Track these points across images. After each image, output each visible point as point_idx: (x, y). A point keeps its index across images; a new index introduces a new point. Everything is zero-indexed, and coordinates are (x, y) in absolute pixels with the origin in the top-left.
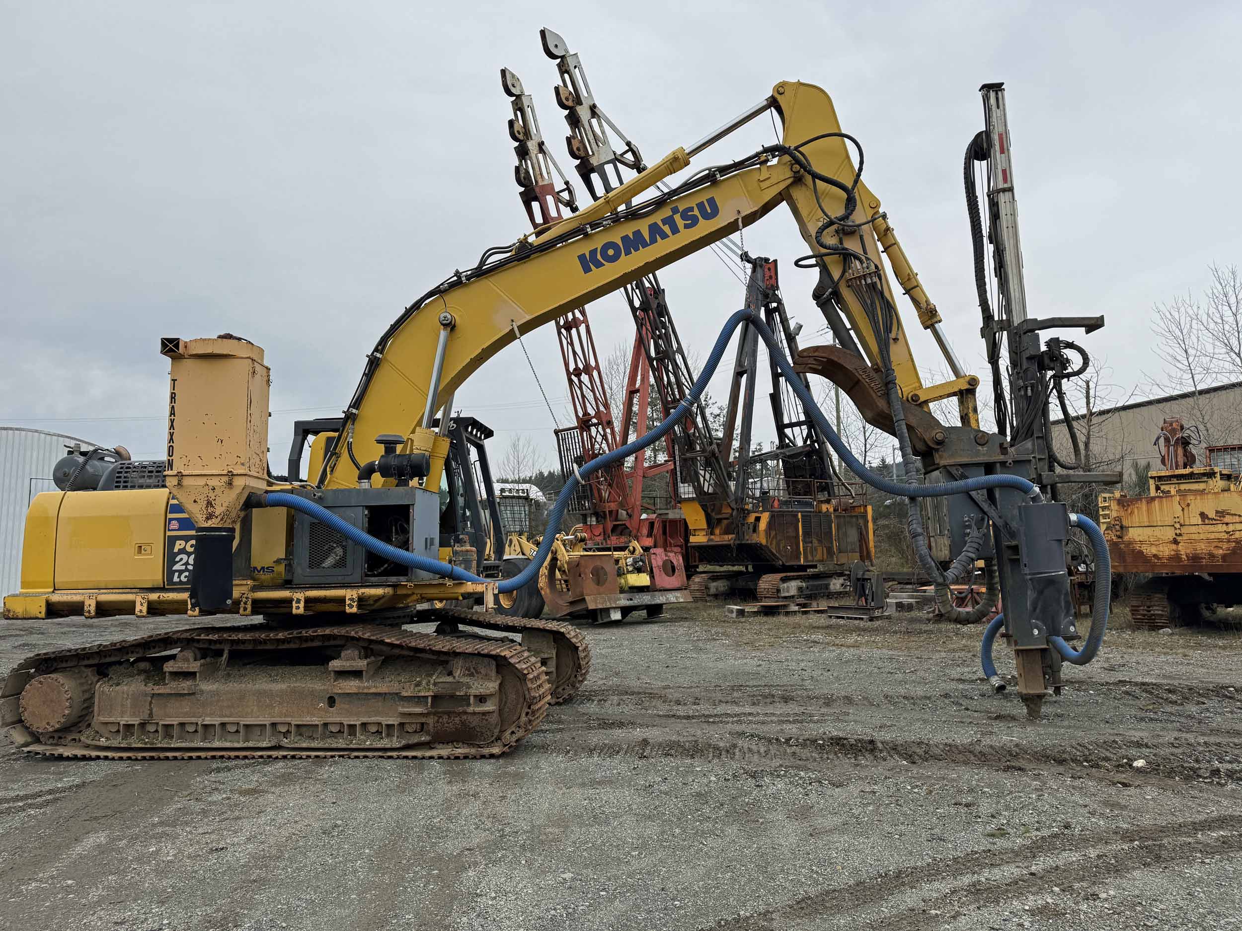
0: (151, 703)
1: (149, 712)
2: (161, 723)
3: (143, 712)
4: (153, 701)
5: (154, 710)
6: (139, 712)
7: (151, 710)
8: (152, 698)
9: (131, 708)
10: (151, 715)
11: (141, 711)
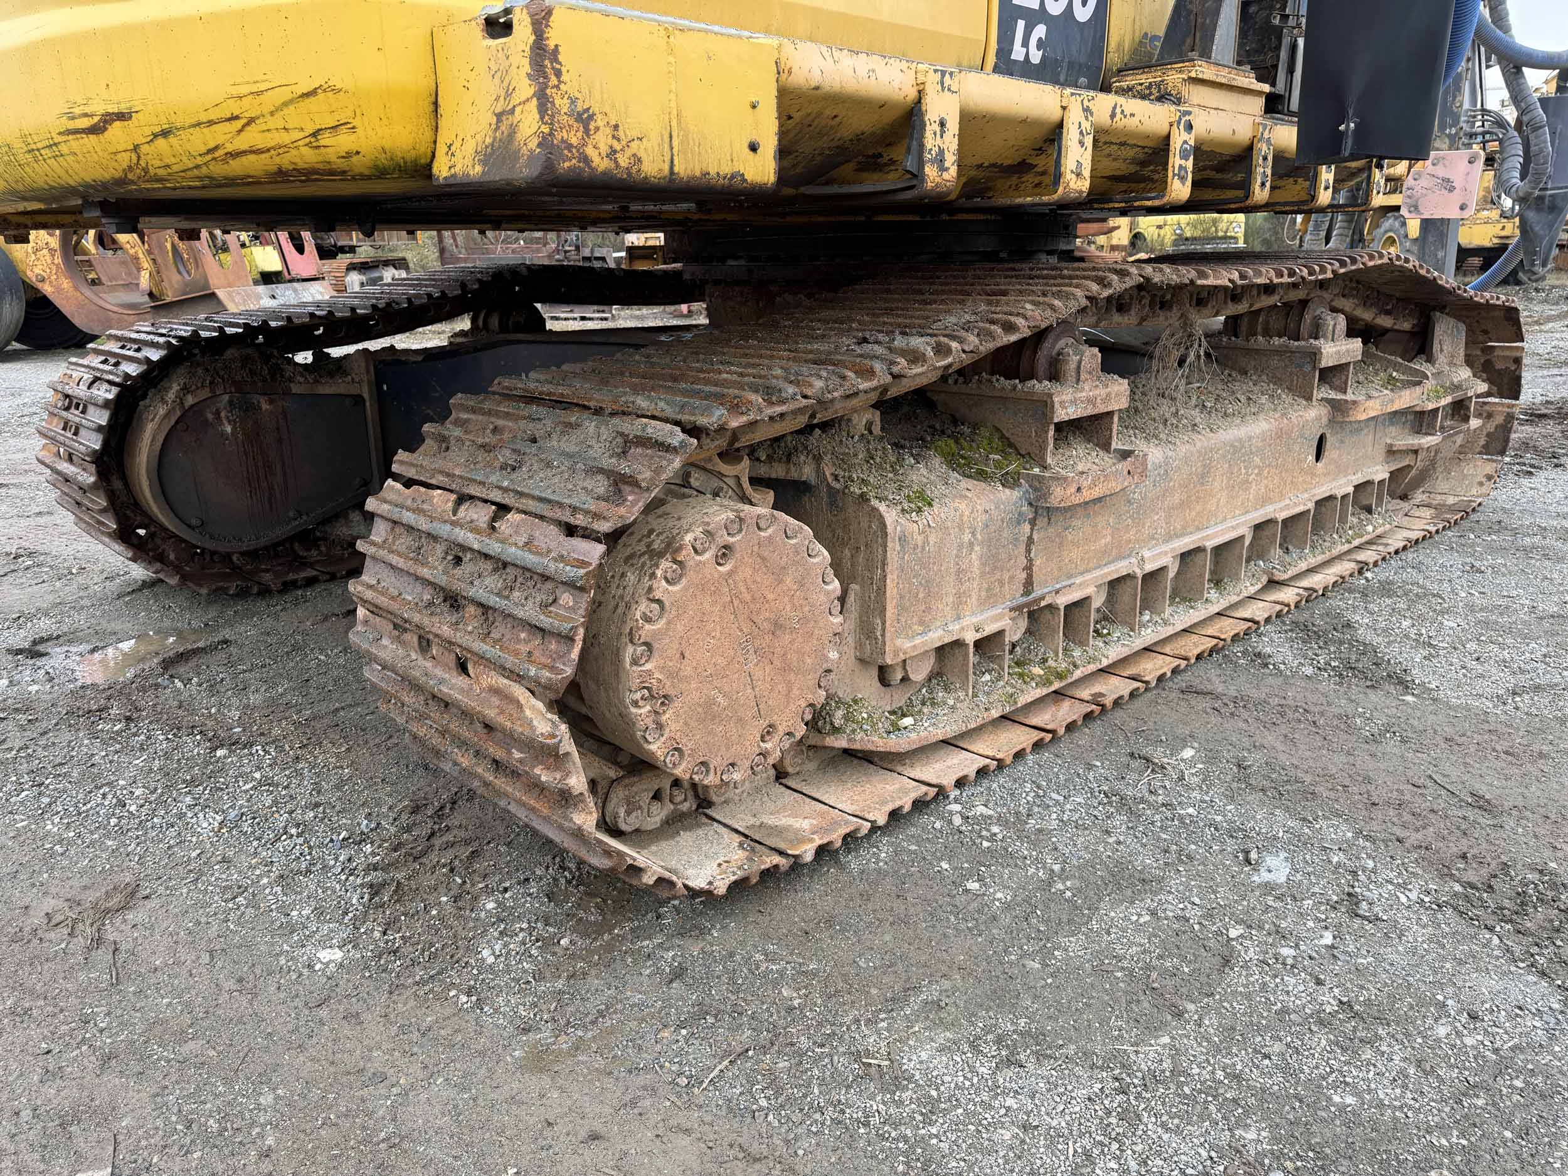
0: (1030, 540)
1: (1024, 575)
2: (1062, 601)
3: (1012, 578)
4: (1035, 537)
5: (1037, 563)
6: (1001, 583)
7: (1029, 568)
8: (1033, 523)
9: (983, 575)
10: (1029, 585)
11: (1006, 577)
